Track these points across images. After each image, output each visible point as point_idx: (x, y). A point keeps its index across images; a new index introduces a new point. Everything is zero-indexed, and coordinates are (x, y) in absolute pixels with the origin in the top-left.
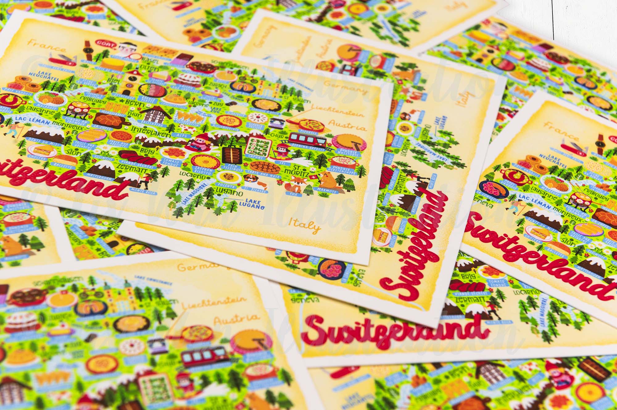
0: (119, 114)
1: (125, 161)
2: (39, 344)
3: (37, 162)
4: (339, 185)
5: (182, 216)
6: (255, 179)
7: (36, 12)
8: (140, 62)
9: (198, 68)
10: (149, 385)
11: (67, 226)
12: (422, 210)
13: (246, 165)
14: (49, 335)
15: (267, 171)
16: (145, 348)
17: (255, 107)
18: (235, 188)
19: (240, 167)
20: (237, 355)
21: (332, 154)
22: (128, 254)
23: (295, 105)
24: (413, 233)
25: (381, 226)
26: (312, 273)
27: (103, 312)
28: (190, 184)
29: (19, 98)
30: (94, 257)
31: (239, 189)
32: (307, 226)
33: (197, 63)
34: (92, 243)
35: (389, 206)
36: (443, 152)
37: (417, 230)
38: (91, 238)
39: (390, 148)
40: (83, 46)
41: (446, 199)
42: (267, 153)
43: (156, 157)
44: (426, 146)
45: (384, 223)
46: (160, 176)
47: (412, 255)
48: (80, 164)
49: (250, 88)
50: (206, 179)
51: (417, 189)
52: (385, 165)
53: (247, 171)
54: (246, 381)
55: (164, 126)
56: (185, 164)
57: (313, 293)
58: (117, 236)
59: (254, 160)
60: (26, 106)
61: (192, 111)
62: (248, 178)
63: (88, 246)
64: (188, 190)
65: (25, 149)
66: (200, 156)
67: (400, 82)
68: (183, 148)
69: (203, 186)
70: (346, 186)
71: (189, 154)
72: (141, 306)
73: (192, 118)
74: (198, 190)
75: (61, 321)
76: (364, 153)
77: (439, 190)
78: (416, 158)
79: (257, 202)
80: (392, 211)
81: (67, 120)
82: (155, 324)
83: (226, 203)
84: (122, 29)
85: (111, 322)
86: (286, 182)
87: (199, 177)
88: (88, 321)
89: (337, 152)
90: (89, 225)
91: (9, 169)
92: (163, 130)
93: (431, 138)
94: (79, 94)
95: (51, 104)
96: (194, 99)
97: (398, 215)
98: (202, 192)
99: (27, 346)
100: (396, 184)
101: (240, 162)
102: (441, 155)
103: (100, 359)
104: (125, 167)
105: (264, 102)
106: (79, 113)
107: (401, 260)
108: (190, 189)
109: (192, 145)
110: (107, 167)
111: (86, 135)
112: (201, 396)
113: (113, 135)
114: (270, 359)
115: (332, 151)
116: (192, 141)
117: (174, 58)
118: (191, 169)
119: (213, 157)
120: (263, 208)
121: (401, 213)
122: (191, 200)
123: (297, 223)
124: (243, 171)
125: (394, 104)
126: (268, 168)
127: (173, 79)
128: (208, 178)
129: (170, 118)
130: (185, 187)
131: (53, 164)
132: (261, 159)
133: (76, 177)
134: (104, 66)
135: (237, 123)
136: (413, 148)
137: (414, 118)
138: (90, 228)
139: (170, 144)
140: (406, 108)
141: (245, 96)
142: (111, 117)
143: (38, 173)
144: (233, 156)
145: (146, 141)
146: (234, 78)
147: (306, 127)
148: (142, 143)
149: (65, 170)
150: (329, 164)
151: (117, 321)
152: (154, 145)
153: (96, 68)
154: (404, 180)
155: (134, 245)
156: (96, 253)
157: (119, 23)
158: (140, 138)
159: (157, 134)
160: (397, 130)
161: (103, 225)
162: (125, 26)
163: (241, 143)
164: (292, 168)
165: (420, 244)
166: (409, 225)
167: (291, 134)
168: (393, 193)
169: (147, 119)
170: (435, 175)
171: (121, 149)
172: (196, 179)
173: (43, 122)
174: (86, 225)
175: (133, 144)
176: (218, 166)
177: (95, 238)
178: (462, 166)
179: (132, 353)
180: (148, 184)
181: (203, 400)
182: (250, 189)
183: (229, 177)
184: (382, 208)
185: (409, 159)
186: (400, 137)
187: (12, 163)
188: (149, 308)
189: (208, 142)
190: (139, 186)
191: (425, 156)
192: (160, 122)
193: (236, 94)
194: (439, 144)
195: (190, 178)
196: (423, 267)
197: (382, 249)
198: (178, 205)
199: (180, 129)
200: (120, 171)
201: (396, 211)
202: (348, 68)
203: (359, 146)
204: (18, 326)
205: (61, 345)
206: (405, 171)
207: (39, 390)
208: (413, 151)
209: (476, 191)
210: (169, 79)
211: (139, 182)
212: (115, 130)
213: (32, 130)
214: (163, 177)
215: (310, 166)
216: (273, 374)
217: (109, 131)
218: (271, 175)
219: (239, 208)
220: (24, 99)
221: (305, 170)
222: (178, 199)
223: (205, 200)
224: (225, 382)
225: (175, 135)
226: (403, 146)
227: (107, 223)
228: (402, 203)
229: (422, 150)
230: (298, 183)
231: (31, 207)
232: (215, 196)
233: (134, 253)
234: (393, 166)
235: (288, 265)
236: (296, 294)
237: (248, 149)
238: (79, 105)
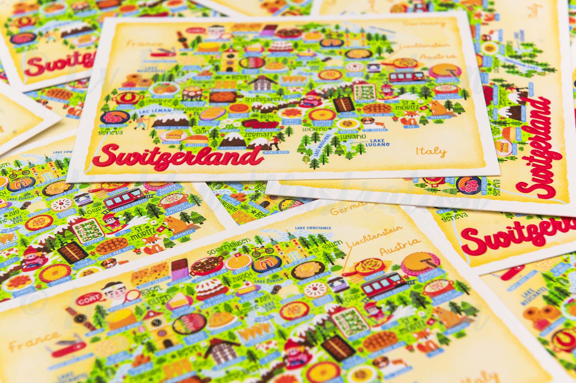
0: (229, 89)
1: (250, 129)
2: (232, 305)
3: (173, 147)
4: (449, 110)
5: (319, 167)
6: (372, 120)
7: (124, 16)
8: (232, 41)
9: (286, 34)
10: (342, 320)
11: (218, 197)
12: (531, 117)
13: (359, 110)
14: (238, 295)
15: (380, 112)
16: (328, 288)
17: (349, 57)
18: (357, 132)
19: (354, 114)
20: (412, 278)
21: (433, 85)
22: (281, 210)
23: (384, 48)
24: (530, 139)
25: (499, 138)
26: (452, 192)
27: (279, 264)
28: (316, 138)
29: (136, 95)
30: (252, 220)
31: (361, 133)
32: (433, 152)
33: (283, 30)
34: (245, 207)
35: (500, 120)
36: (531, 62)
37: (533, 135)
38: (243, 203)
39: (483, 68)
40: (176, 37)
41: (549, 102)
42: (374, 96)
43: (276, 120)
44: (514, 60)
45: (501, 135)
46: (286, 136)
47: (536, 158)
48: (211, 140)
49: (338, 43)
50: (328, 130)
51: (520, 100)
52: (484, 84)
53: (362, 115)
54: (428, 298)
55: (274, 92)
56: (305, 121)
57: (460, 210)
58: (266, 196)
59: (365, 105)
60: (145, 100)
61: (293, 73)
62: (365, 121)
63: (243, 210)
64: (316, 142)
65: (157, 138)
66: (315, 111)
67: (470, 9)
68: (297, 108)
69: (328, 136)
70: (455, 110)
71: (305, 111)
72: (310, 253)
73: (296, 79)
74: (324, 142)
75: (244, 281)
76: (461, 78)
77: (540, 96)
78: (509, 72)
79: (381, 141)
80: (505, 123)
81: (185, 105)
82: (329, 266)
83: (354, 147)
84: (205, 15)
85: (289, 272)
86: (400, 118)
87: (321, 129)
88: (268, 275)
89: (436, 82)
90: (238, 192)
91: (150, 158)
92: (274, 95)
93: (516, 52)
94: (188, 79)
95: (166, 94)
96: (292, 62)
97: (511, 125)
98: (329, 142)
99: (222, 309)
100: (499, 99)
101: (353, 109)
102: (531, 65)
103: (290, 306)
104: (252, 135)
105: (356, 52)
106: (194, 96)
107: (528, 164)
108: (317, 142)
109: (305, 103)
110: (236, 138)
111: (207, 114)
112: (392, 320)
113: (232, 108)
114: (442, 275)
115: (433, 82)
116: (304, 99)
117: (261, 30)
118: (312, 124)
119: (327, 110)
120: (388, 144)
121: (513, 123)
122: (322, 151)
123: (424, 152)
124: (358, 116)
125: (473, 29)
126: (380, 109)
127: (266, 49)
128: (330, 129)
129: (276, 83)
130: (312, 141)
131: (187, 145)
132: (370, 102)
133: (211, 152)
134: (201, 50)
135: (338, 75)
136: (503, 64)
137: (495, 37)
138: (240, 194)
139: (285, 106)
140: (484, 30)
141: (337, 50)
142: (224, 94)
143: (177, 156)
144: (345, 104)
145: (262, 108)
146: (321, 36)
147: (400, 66)
148: (260, 111)
149: (200, 149)
150: (433, 94)
151: (294, 270)
152: (270, 110)
153: (195, 54)
154: (504, 94)
155: (284, 201)
156: (253, 215)
157: (201, 10)
158: (256, 106)
159: (270, 100)
160: (483, 51)
161: (250, 189)
162: (207, 12)
163: (348, 92)
164: (401, 105)
165: (540, 147)
166: (523, 132)
167: (390, 74)
168: (499, 107)
169: (256, 88)
170: (531, 84)
171: (242, 119)
172: (319, 132)
173: (165, 110)
174: (234, 193)
175: (252, 113)
176: (334, 116)
177: (247, 202)
178: (553, 70)
179: (318, 294)
180: (278, 145)
181: (396, 323)
182: (370, 130)
183: (349, 124)
184: (495, 123)
185: (503, 74)
186: (487, 57)
187: (151, 152)
188: (318, 253)
189: (318, 98)
190: (271, 149)
191: (516, 69)
192: (269, 88)
193: (327, 50)
194: (525, 56)
195: (313, 132)
196: (551, 167)
197: (507, 158)
198: (312, 158)
199: (289, 91)
200: (249, 139)
201: (508, 122)
202: (419, 6)
203: (455, 73)
204: (208, 293)
205: (252, 301)
206: (503, 86)
207: (247, 345)
208: (504, 66)
209: (574, 90)
210: (263, 50)
211: (269, 145)
212: (231, 104)
213: (158, 120)
214: (289, 136)
215: (417, 99)
216: (450, 287)
217: (227, 106)
218: (385, 114)
219: (367, 149)
220: (141, 94)
221: (413, 103)
222: (309, 153)
223: (334, 149)
224: (410, 304)
225: (286, 98)
226: (493, 64)
227: (253, 187)
228: (510, 114)
229: (512, 64)
230: (412, 116)
231: (181, 187)
232: (342, 143)
233: (286, 208)
234: (491, 84)
235: (428, 190)
236: (444, 213)
237: (356, 96)
238: (192, 89)
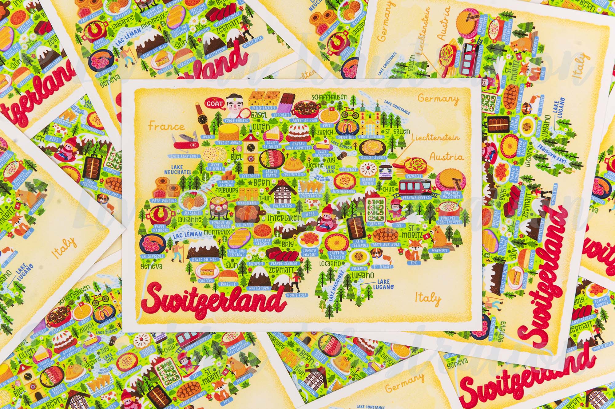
0: (252, 203)
1: (274, 262)
3: (208, 286)
5: (333, 316)
6: (380, 252)
8: (252, 121)
9: (303, 111)
13: (370, 237)
15: (388, 240)
17: (363, 153)
18: (366, 269)
19: (365, 240)
21: (438, 201)
23: (397, 140)
28: (330, 275)
31: (369, 270)
32: (429, 299)
33: (300, 104)
40: (197, 115)
42: (384, 215)
46: (305, 272)
48: (241, 277)
49: (354, 128)
53: (371, 244)
55: (293, 206)
56: (321, 252)
59: (375, 229)
60: (176, 218)
61: (311, 177)
62: (374, 253)
64: (330, 282)
66: (330, 237)
69: (341, 274)
70: (454, 240)
71: (322, 238)
73: (313, 187)
74: (337, 280)
76: (465, 193)
79: (386, 281)
81: (214, 225)
83: (362, 290)
87: (336, 264)
89: (441, 197)
92: (293, 212)
94: (213, 186)
95: (195, 208)
96: (309, 159)
101: (364, 235)
105: (369, 145)
106: (221, 211)
109: (321, 224)
111: (234, 239)
113: (256, 231)
115: (438, 197)
117: (278, 103)
119: (341, 236)
120: (391, 286)
123: (422, 298)
124: (368, 246)
126: (388, 236)
127: (285, 136)
128: (343, 263)
129: (295, 193)
130: (327, 279)
131: (221, 284)
132: (379, 224)
133: (242, 294)
134: (222, 137)
135: (352, 182)
139: (304, 228)
141: (352, 140)
142: (247, 208)
144: (357, 229)
145: (283, 231)
146: (337, 116)
147: (410, 169)
148: (281, 235)
150: (436, 216)
152: (290, 233)
153: (216, 143)
158: (278, 228)
163: (360, 209)
164: (407, 231)
167: (400, 183)
169: (277, 201)
172: (334, 269)
173: (196, 234)
175: (274, 237)
176: (347, 245)
180: (299, 286)
182: (378, 267)
183: (359, 258)
189: (333, 217)
190: (292, 290)
192: (288, 201)
193: (343, 140)
195: (329, 267)
199: (307, 206)
200: (274, 276)
203: (460, 184)
210: (281, 137)
211: (291, 285)
212: (255, 225)
213: (192, 248)
214: (308, 272)
215: (422, 224)
217: (251, 228)
218: (392, 244)
219: (374, 293)
220: (172, 209)
221: (418, 229)
222: (325, 296)
223: (346, 290)
225: (305, 215)
230: (415, 248)
232: (353, 283)
237: (367, 216)
238: (218, 202)
